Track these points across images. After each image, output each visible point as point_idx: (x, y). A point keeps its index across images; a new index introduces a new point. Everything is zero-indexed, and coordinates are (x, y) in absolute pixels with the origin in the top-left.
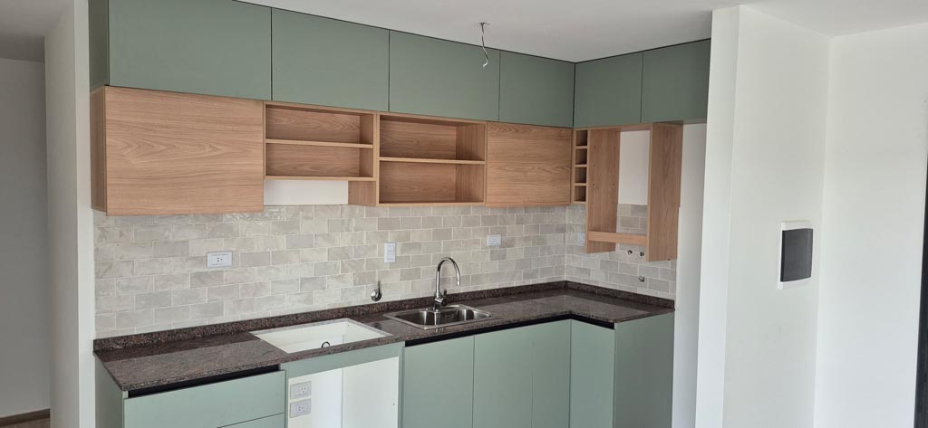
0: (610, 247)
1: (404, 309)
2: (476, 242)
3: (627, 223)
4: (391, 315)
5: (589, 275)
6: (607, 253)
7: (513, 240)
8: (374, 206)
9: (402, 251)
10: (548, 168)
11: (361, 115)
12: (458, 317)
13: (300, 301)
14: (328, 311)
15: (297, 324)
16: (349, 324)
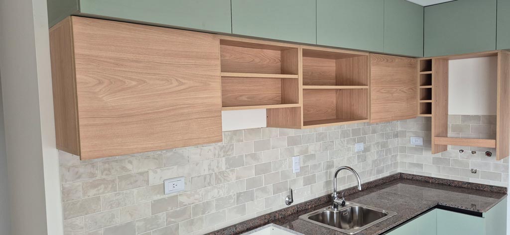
0: (443, 148)
2: (349, 150)
3: (457, 129)
4: (305, 217)
5: (422, 168)
7: (370, 146)
8: (298, 128)
9: (304, 162)
10: (405, 89)
11: (283, 49)
13: (236, 214)
14: (257, 218)
16: (274, 228)
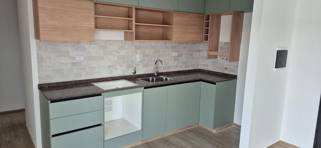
0: (216, 57)
1: (144, 77)
2: (169, 55)
3: (222, 48)
4: (139, 79)
5: (208, 67)
6: (215, 59)
7: (182, 54)
8: (133, 41)
9: (143, 57)
10: (195, 28)
11: (128, 7)
12: (162, 80)
13: (108, 73)
14: (118, 77)
15: (107, 81)
16: (125, 81)
